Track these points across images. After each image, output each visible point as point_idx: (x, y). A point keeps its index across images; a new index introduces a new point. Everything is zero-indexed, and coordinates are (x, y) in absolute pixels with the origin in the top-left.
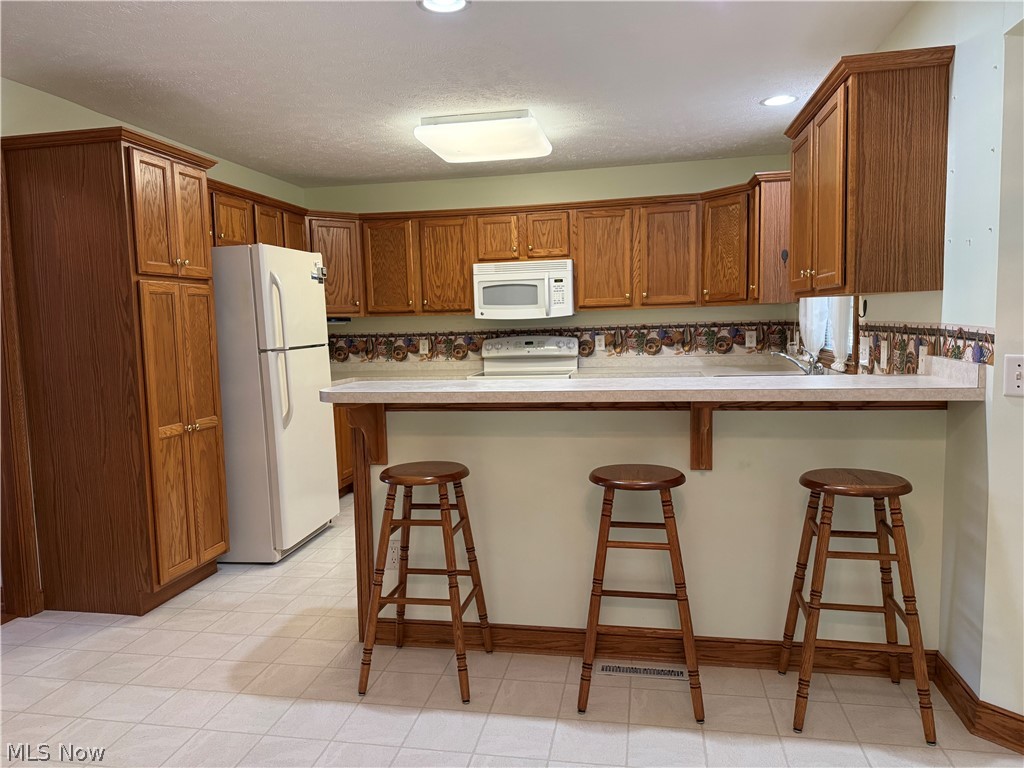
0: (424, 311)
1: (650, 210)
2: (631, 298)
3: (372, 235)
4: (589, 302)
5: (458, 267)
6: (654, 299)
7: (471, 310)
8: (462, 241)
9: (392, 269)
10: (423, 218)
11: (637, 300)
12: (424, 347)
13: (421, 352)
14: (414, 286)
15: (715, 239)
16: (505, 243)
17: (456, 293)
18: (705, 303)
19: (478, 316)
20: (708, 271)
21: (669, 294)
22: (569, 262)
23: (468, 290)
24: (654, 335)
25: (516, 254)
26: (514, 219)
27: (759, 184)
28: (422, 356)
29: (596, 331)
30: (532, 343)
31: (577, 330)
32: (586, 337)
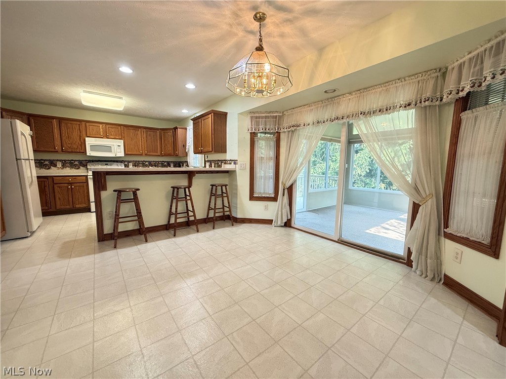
0: (62, 152)
1: (147, 130)
2: (142, 153)
3: (34, 122)
4: (129, 153)
5: (78, 138)
6: (149, 154)
7: (85, 152)
8: (80, 129)
9: (46, 136)
10: (61, 120)
11: (144, 154)
12: (59, 165)
13: (58, 166)
14: (58, 142)
15: (164, 140)
16: (98, 132)
17: (77, 147)
18: (162, 156)
19: (88, 154)
20: (163, 148)
21: (153, 152)
22: (122, 141)
23: (83, 146)
24: (147, 163)
25: (102, 136)
26: (101, 126)
27: (177, 128)
28: (58, 168)
29: (129, 162)
30: (107, 164)
31: (123, 161)
32: (126, 163)
